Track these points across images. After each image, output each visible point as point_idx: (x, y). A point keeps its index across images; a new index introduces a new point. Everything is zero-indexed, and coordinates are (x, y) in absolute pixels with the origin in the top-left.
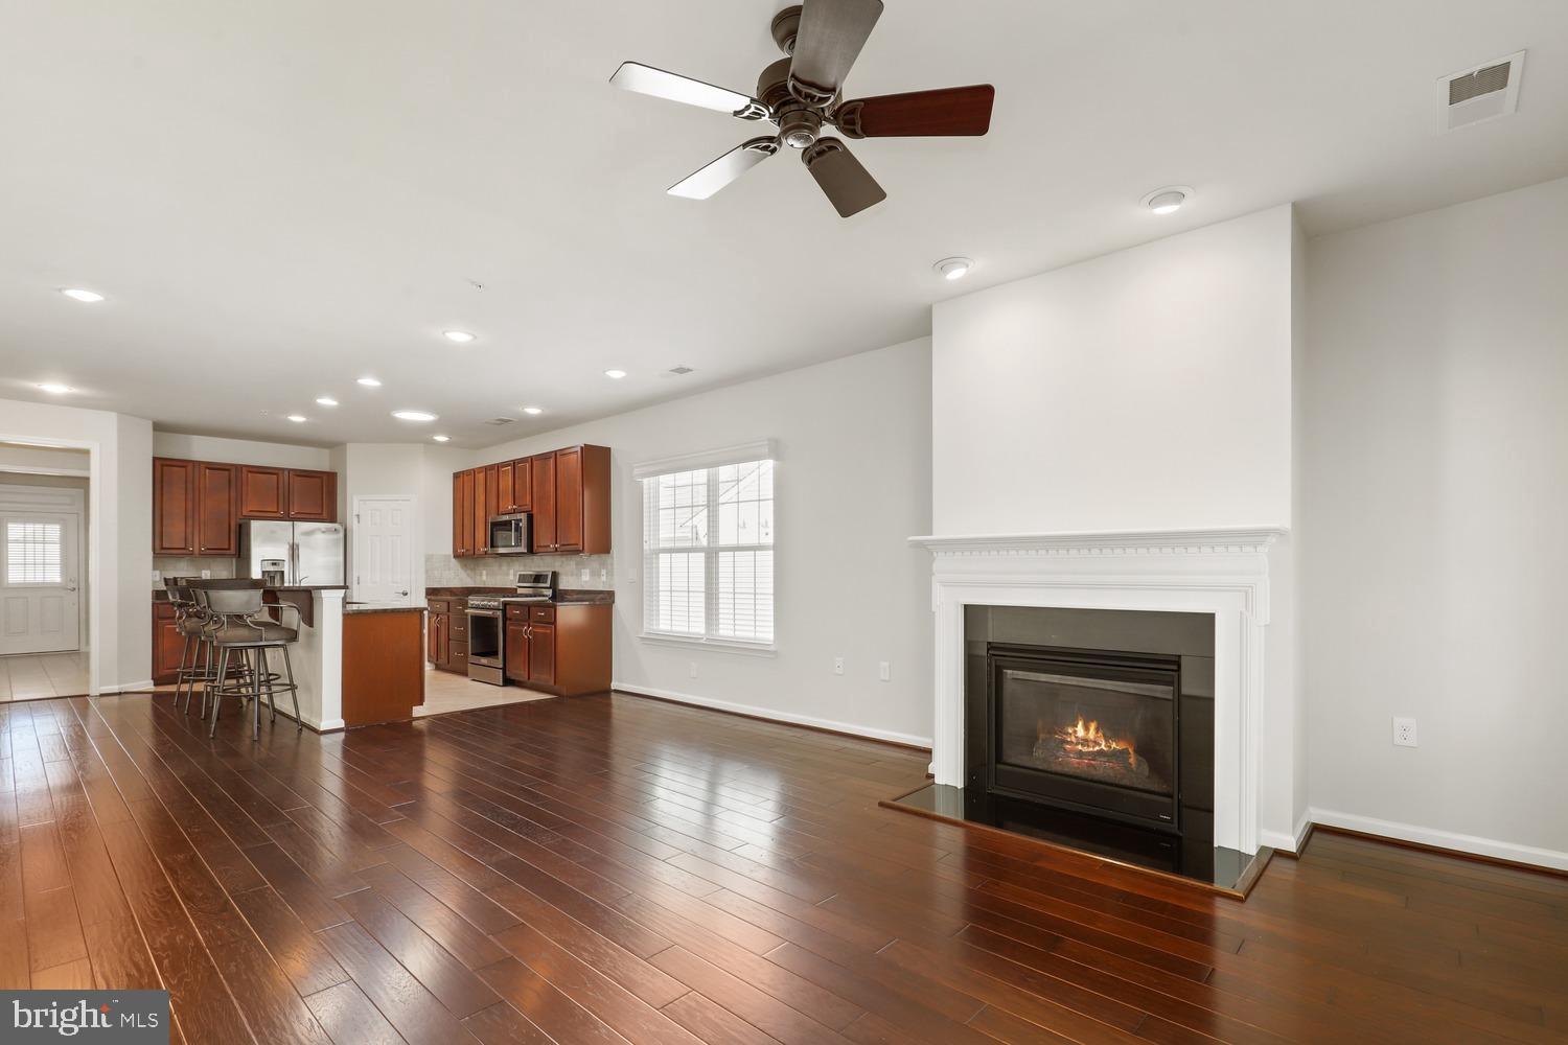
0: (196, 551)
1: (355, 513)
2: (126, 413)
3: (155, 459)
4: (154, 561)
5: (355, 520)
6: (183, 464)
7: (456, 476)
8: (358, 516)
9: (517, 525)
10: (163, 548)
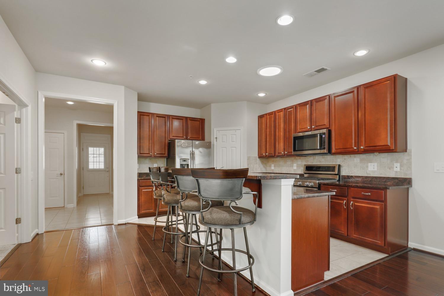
0: (153, 155)
1: (215, 137)
2: (128, 87)
3: (138, 112)
4: (138, 160)
5: (215, 140)
6: (148, 114)
7: (260, 117)
8: (216, 138)
9: (321, 137)
10: (141, 154)
